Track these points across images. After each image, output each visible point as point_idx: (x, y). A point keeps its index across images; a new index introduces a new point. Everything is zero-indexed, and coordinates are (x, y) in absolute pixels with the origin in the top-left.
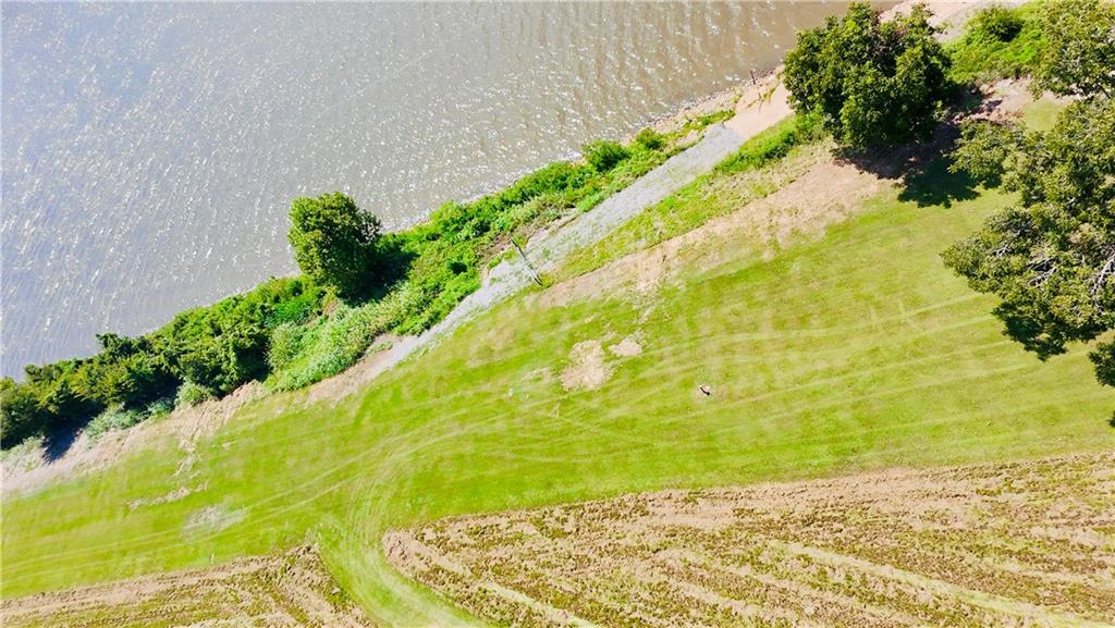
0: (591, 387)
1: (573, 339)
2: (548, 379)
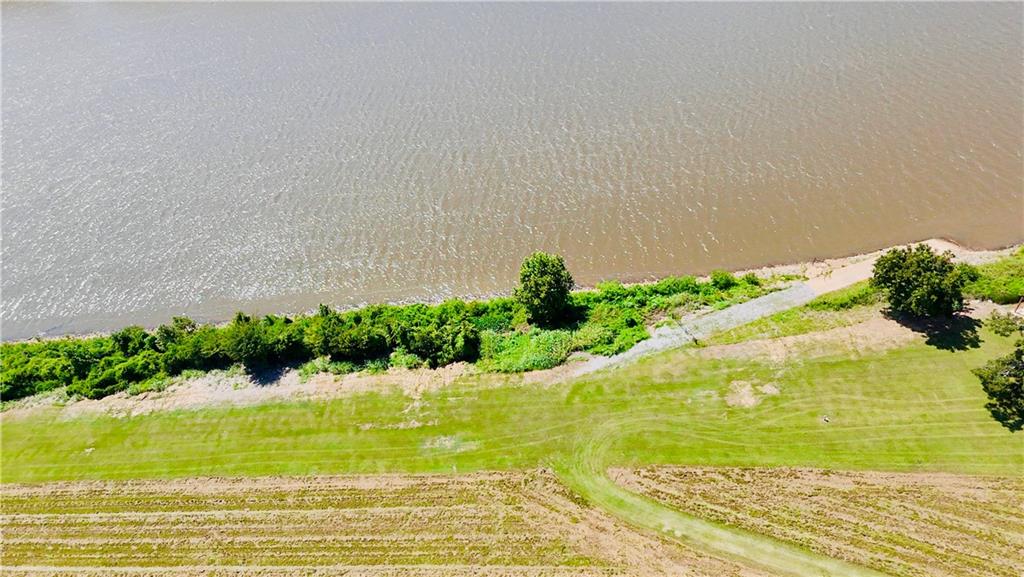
0: (747, 406)
1: (730, 379)
2: (716, 397)
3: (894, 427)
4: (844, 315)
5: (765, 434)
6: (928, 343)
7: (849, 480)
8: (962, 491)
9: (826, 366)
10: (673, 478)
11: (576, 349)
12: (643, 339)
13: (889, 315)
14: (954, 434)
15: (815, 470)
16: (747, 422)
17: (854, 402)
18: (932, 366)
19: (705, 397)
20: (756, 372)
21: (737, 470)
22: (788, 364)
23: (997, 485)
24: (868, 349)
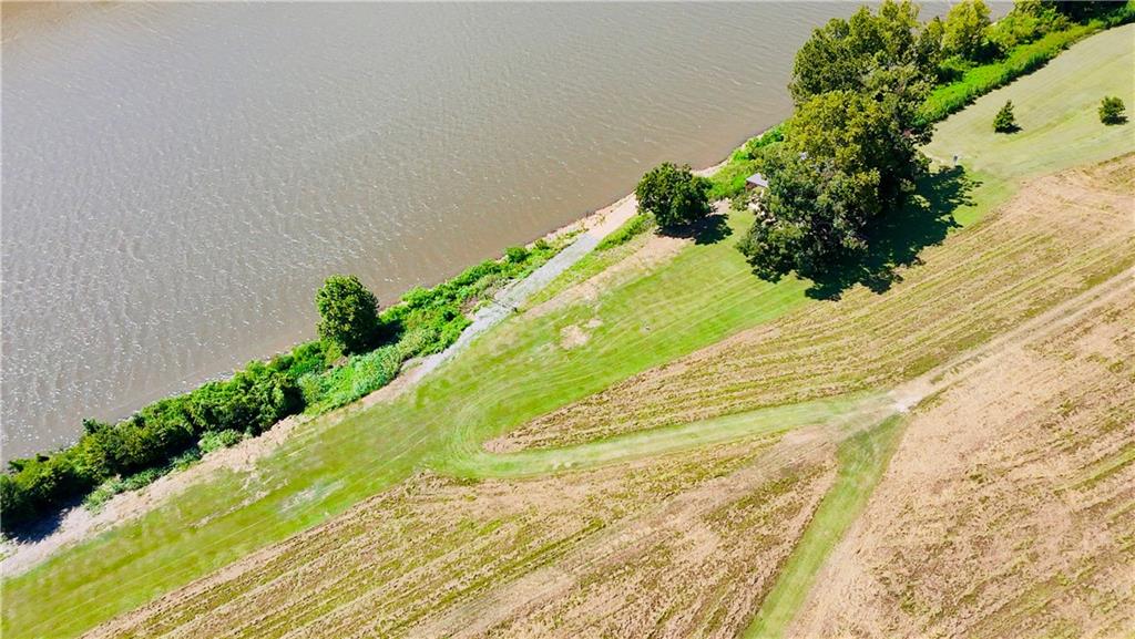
0: (582, 344)
1: (558, 328)
2: (552, 348)
3: (698, 312)
4: (628, 246)
5: (605, 359)
6: (697, 243)
7: (682, 365)
8: (760, 337)
9: (631, 288)
10: (544, 426)
11: (406, 358)
12: (467, 326)
13: (662, 233)
14: (740, 301)
15: (654, 369)
16: (587, 356)
17: (662, 307)
18: (706, 260)
19: (543, 351)
20: (578, 314)
21: (594, 396)
22: (600, 297)
23: (780, 323)
24: (656, 264)
